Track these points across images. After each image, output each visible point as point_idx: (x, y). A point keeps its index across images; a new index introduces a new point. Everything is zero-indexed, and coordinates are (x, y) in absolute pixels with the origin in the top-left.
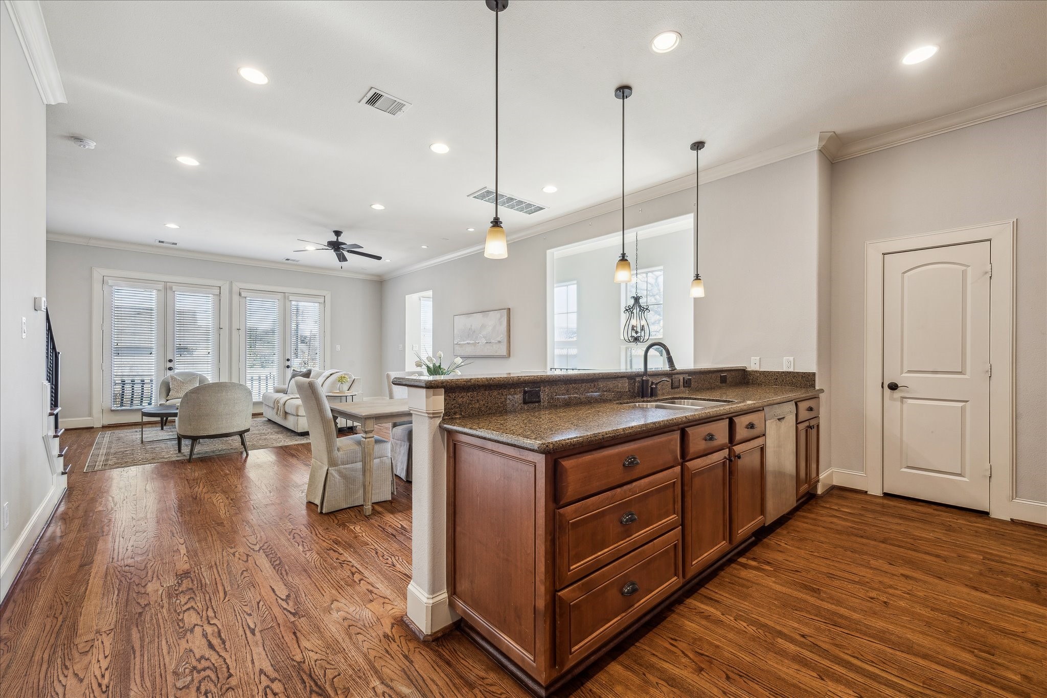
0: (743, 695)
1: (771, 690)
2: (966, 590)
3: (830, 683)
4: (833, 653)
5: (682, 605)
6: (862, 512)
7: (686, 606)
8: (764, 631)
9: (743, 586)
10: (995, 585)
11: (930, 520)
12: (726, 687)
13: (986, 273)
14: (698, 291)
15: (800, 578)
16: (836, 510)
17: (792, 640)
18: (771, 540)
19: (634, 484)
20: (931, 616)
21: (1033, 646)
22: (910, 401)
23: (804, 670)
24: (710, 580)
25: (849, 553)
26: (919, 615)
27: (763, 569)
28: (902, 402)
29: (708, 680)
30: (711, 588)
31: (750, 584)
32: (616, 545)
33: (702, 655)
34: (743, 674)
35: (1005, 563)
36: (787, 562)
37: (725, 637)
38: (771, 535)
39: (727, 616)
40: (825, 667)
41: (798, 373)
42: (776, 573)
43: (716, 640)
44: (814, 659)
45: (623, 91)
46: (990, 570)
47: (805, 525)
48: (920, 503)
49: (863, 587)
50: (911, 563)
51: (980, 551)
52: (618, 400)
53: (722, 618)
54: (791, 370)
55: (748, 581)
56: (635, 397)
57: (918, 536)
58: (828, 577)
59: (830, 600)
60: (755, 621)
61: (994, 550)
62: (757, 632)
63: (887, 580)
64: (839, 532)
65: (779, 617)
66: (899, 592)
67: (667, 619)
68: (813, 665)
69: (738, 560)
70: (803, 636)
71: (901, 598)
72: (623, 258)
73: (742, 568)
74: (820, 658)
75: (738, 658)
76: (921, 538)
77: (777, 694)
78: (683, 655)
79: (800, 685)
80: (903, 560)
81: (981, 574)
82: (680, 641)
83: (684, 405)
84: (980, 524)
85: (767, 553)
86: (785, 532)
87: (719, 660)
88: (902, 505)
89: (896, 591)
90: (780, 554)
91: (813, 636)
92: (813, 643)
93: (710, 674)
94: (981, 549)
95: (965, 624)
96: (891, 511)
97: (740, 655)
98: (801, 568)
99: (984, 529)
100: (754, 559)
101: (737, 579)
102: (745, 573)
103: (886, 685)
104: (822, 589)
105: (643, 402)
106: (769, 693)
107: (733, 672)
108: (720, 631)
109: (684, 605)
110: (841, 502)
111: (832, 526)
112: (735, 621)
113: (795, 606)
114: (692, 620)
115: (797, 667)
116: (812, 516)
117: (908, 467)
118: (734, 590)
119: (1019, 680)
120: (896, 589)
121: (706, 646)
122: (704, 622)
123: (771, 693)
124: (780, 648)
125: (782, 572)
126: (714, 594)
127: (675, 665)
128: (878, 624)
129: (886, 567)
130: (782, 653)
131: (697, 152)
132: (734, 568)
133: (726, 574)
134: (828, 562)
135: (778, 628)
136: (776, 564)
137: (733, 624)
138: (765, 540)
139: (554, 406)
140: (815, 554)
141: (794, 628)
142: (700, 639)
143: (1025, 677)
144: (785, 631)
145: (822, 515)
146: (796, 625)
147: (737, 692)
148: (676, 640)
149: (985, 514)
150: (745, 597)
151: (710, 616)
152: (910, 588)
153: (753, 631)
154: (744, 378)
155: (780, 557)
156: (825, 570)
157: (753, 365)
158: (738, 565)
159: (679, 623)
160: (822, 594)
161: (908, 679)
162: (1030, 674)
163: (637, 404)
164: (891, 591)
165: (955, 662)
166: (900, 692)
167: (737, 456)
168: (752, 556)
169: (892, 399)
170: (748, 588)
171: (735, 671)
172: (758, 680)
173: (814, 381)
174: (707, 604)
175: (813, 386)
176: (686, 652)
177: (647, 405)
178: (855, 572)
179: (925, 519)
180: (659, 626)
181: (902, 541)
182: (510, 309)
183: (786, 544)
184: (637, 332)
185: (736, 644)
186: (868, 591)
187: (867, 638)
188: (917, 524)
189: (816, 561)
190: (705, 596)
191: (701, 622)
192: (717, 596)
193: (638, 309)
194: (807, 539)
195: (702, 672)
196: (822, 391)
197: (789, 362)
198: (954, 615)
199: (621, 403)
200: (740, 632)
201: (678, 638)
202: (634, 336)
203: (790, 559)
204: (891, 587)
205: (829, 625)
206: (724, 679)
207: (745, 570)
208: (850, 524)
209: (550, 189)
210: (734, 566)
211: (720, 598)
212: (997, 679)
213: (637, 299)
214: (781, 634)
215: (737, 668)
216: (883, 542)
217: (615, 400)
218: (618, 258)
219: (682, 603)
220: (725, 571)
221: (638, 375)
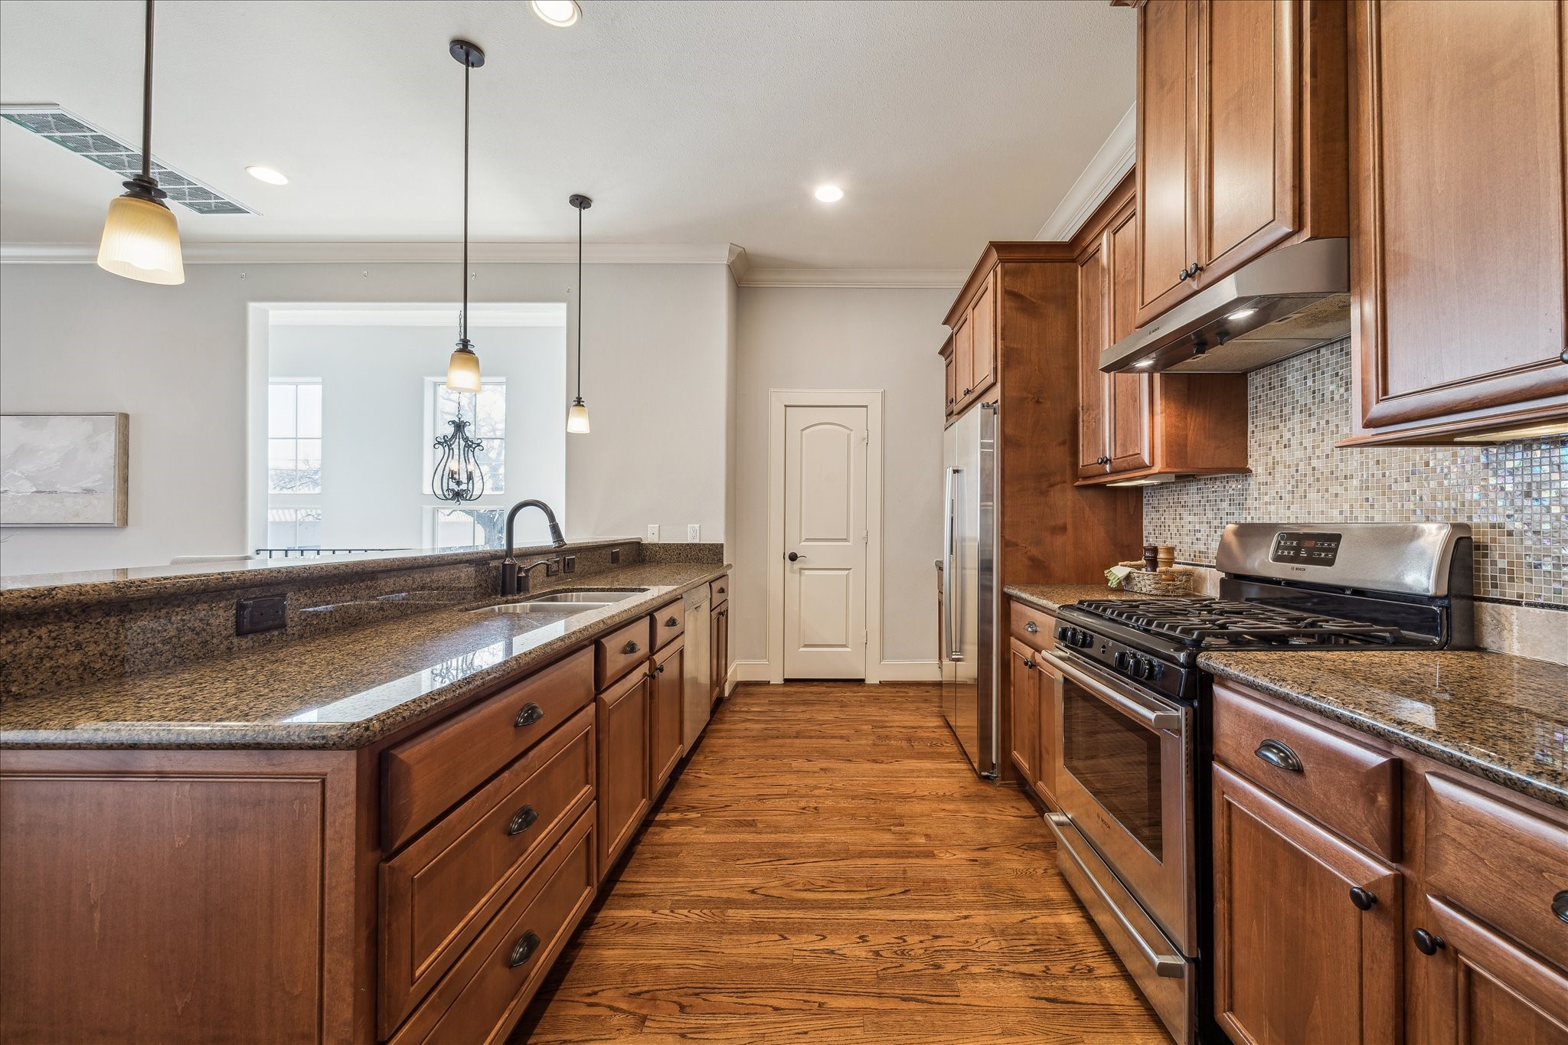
0: (707, 1022)
1: (737, 990)
2: (868, 766)
3: (793, 939)
4: (788, 897)
5: (592, 927)
6: (771, 708)
7: (599, 925)
8: (710, 908)
9: (670, 855)
10: (886, 752)
11: (825, 699)
12: (683, 1026)
13: (864, 439)
14: (580, 424)
15: (732, 814)
16: (747, 712)
17: (743, 905)
18: (688, 776)
19: (531, 754)
20: (853, 806)
21: (923, 802)
22: (807, 572)
23: (764, 938)
24: (625, 867)
25: (770, 761)
26: (845, 808)
27: (689, 820)
28: (800, 574)
29: (657, 1030)
30: (629, 879)
31: (678, 849)
32: (501, 881)
33: (639, 994)
34: (698, 991)
35: (886, 727)
36: (713, 798)
37: (664, 947)
38: (687, 768)
39: (660, 911)
40: (784, 920)
41: (704, 544)
42: (704, 818)
43: (654, 958)
44: (770, 916)
45: (467, 52)
46: (879, 737)
47: (721, 741)
48: (815, 683)
49: (793, 799)
50: (824, 753)
51: (868, 721)
52: (459, 604)
53: (655, 917)
54: (696, 541)
55: (674, 844)
56: (490, 596)
57: (822, 721)
58: (760, 800)
59: (768, 830)
60: (696, 900)
61: (876, 716)
62: (703, 915)
63: (811, 781)
64: (755, 739)
65: (722, 879)
66: (824, 791)
67: (575, 964)
68: (772, 925)
69: (656, 819)
70: (753, 892)
71: (826, 797)
72: (465, 347)
73: (664, 829)
74: (774, 912)
75: (687, 968)
76: (825, 722)
77: (745, 992)
78: (612, 1013)
79: (766, 961)
80: (817, 752)
81: (875, 745)
82: (603, 990)
83: (572, 601)
84: (861, 693)
85: (688, 795)
86: (701, 758)
87: (664, 987)
88: (801, 690)
89: (821, 791)
90: (704, 790)
91: (763, 885)
92: (766, 896)
93: (658, 1019)
94: (868, 718)
95: (878, 802)
96: (794, 699)
97: (691, 962)
98: (731, 800)
99: (866, 697)
100: (675, 810)
101: (657, 848)
102: (669, 835)
103: (840, 908)
104: (757, 818)
105: (507, 602)
106: (737, 997)
107: (687, 995)
108: (656, 940)
109: (596, 926)
110: (748, 700)
111: (748, 733)
112: (672, 914)
113: (736, 855)
114: (614, 944)
115: (756, 938)
116: (726, 726)
117: (806, 646)
118: (659, 866)
119: (924, 841)
120: (820, 788)
121: (642, 976)
122: (631, 939)
123: (739, 995)
124: (733, 923)
125: (711, 814)
126: (635, 886)
127: (603, 1037)
128: (815, 837)
129: (807, 766)
130: (737, 929)
131: (580, 210)
132: (654, 833)
133: (645, 848)
134: (754, 781)
135: (725, 895)
136: (702, 805)
137: (670, 919)
138: (682, 777)
139: (318, 630)
140: (740, 775)
141: (742, 886)
142: (632, 970)
143: (927, 836)
144: (733, 895)
145: (735, 723)
146: (742, 881)
147: (699, 1022)
148: (595, 993)
149: (860, 682)
150: (675, 871)
151: (637, 924)
152: (830, 782)
153: (697, 917)
154: (639, 555)
155: (703, 794)
156: (753, 792)
157: (651, 535)
158: (657, 826)
159: (594, 961)
160: (760, 825)
161: (855, 889)
162: (929, 831)
163: (496, 607)
164: (817, 792)
165: (882, 849)
166: (852, 908)
167: (659, 669)
168: (671, 806)
169: (792, 571)
170: (677, 855)
171: (690, 991)
172: (720, 986)
173: (722, 554)
174: (627, 908)
175: (721, 560)
176: (616, 1005)
177: (515, 607)
178: (781, 783)
179: (822, 699)
180: (564, 985)
181: (811, 730)
182: (125, 417)
183: (707, 774)
184: (459, 483)
185: (681, 948)
186: (798, 801)
187: (812, 860)
188: (818, 707)
189: (742, 784)
190: (624, 896)
191: (627, 941)
192: (640, 887)
193: (462, 443)
194: (726, 759)
195: (646, 1024)
196: (729, 566)
197: (694, 530)
198: (869, 797)
199: (467, 610)
200: (681, 928)
201: (596, 989)
202: (453, 490)
203: (716, 792)
204: (816, 787)
205: (775, 863)
206: (678, 1014)
207: (668, 830)
208: (763, 726)
209: (267, 174)
210: (653, 831)
211: (645, 889)
212: (911, 849)
213: (459, 426)
214: (730, 903)
215: (691, 985)
216: (796, 737)
217: (453, 605)
218: (454, 345)
219: (591, 925)
220: (642, 844)
221: (495, 556)
